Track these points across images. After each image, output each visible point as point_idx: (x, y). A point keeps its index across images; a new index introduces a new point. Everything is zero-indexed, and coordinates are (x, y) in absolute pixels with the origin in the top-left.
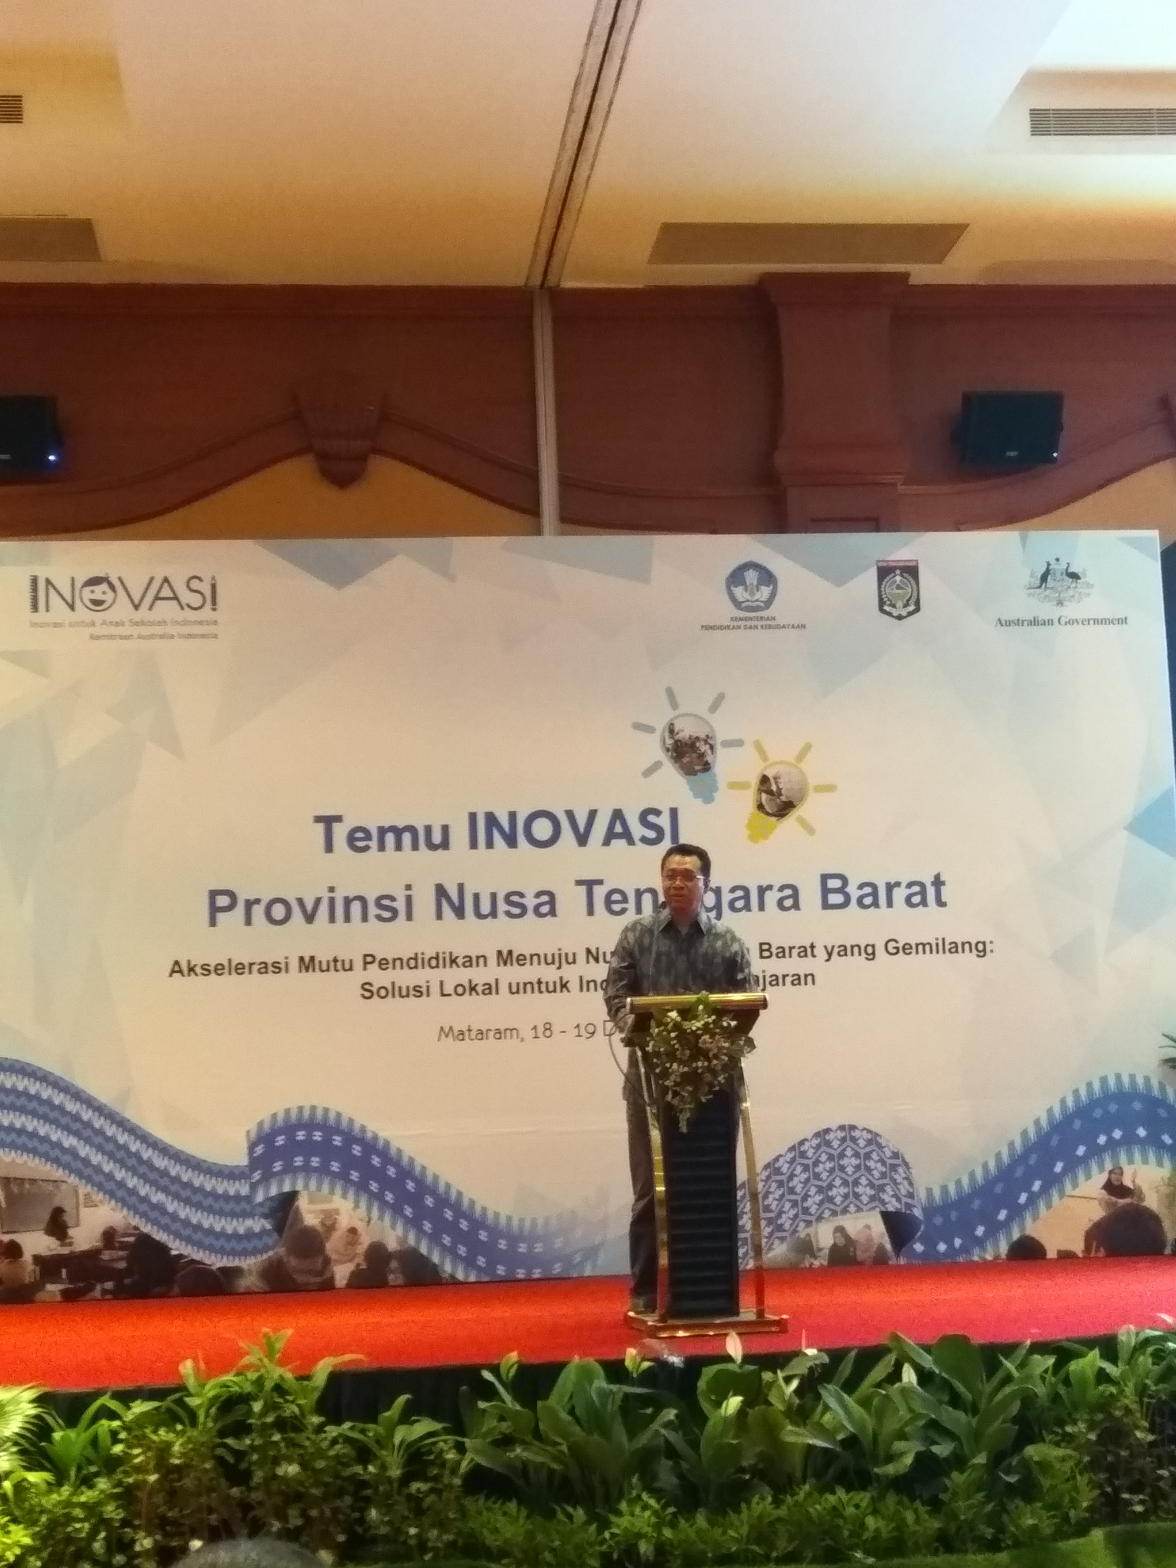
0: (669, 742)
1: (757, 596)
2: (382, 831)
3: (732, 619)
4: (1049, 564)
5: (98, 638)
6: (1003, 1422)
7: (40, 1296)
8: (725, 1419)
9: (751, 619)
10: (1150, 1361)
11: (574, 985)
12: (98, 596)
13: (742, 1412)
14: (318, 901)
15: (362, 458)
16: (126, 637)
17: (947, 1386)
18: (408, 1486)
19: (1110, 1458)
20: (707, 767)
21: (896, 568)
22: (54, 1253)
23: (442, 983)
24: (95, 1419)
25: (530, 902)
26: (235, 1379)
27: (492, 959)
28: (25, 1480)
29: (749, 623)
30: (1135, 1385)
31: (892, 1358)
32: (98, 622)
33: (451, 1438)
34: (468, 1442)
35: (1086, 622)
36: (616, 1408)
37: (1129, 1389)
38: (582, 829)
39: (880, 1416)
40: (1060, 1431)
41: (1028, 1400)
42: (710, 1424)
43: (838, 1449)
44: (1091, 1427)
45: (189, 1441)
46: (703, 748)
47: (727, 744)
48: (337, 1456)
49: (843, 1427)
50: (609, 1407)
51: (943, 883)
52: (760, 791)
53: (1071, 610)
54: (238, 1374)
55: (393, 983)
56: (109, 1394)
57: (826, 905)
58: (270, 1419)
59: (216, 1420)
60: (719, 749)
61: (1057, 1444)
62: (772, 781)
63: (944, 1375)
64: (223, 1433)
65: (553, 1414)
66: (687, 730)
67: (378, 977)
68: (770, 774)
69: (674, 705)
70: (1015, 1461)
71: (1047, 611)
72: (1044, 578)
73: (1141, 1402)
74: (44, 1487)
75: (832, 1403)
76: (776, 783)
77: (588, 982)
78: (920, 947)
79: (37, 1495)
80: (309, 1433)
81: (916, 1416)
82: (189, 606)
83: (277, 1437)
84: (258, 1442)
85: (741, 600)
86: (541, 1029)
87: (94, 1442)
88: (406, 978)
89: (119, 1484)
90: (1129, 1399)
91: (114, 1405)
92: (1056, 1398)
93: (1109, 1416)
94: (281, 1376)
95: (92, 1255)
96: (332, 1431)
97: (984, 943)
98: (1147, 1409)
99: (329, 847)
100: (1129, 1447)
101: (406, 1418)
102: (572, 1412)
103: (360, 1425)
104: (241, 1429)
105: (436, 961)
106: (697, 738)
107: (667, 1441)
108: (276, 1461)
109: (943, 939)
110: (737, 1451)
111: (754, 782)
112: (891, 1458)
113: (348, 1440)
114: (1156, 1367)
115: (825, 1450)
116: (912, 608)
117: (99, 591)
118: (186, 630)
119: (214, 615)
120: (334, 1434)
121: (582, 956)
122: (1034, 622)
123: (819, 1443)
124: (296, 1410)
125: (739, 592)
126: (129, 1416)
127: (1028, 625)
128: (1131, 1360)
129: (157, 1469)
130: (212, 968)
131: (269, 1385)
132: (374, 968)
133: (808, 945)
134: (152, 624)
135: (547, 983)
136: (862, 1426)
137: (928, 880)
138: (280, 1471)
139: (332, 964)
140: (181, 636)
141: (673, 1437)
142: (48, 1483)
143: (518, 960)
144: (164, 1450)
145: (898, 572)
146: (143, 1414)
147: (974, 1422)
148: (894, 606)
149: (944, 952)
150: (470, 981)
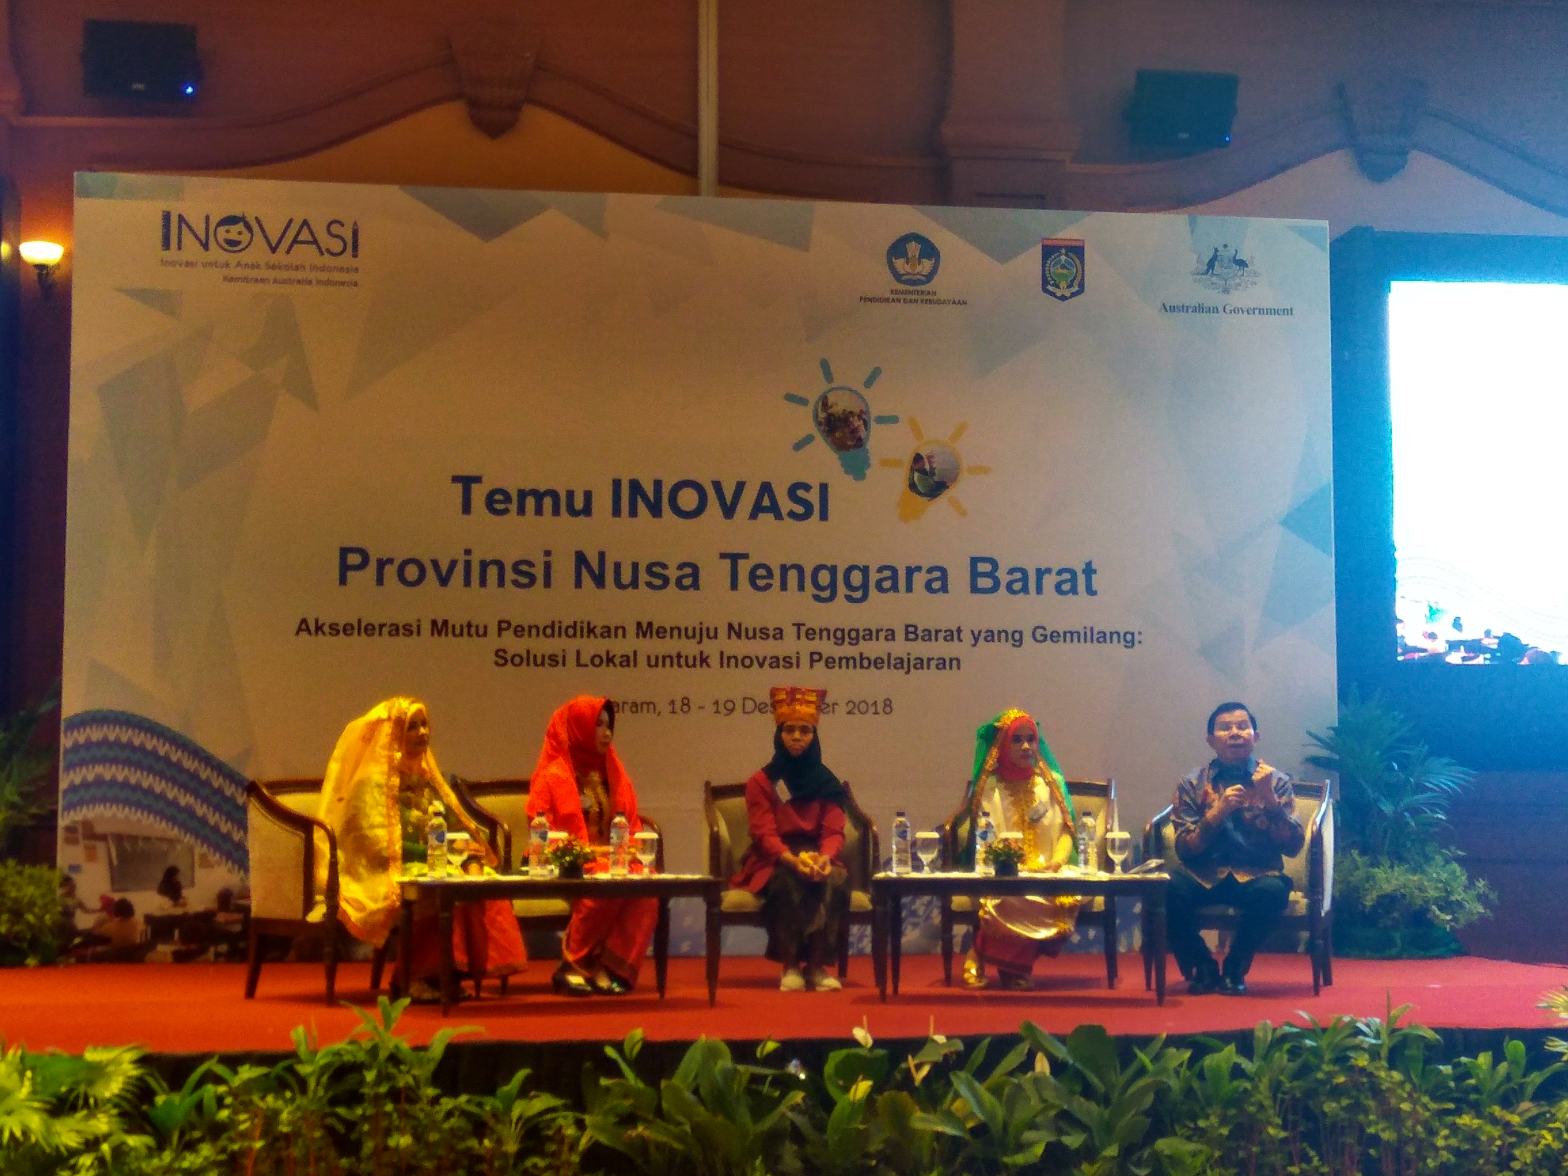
0: (822, 415)
1: (919, 269)
2: (523, 495)
3: (892, 292)
4: (1216, 250)
5: (231, 280)
6: (1137, 1114)
7: (150, 956)
8: (853, 1104)
9: (910, 292)
10: (1286, 1057)
11: (714, 661)
12: (233, 236)
13: (870, 1098)
14: (453, 564)
15: (515, 108)
16: (263, 281)
17: (1079, 1076)
18: (523, 1162)
19: (1241, 1154)
20: (860, 443)
21: (1061, 247)
22: (166, 913)
23: (578, 652)
24: (200, 1084)
25: (673, 573)
26: (349, 1048)
27: (631, 630)
28: (124, 1143)
29: (909, 297)
30: (1270, 1080)
31: (1025, 1047)
32: (233, 263)
33: (571, 1115)
34: (588, 1119)
35: (1250, 311)
36: (742, 1089)
37: (1264, 1085)
38: (729, 499)
39: (1010, 1105)
40: (1192, 1125)
41: (1161, 1092)
42: (837, 1109)
43: (968, 1137)
44: (1224, 1121)
45: (298, 1108)
46: (857, 423)
47: (881, 420)
48: (452, 1129)
49: (972, 1115)
50: (736, 1087)
51: (1095, 572)
52: (912, 470)
53: (1237, 299)
54: (352, 1042)
55: (528, 652)
56: (216, 1058)
57: (975, 589)
58: (383, 1089)
59: (327, 1088)
60: (873, 425)
61: (1189, 1138)
62: (926, 460)
63: (1078, 1065)
64: (334, 1102)
65: (676, 1091)
66: (841, 404)
67: (512, 644)
68: (924, 453)
69: (828, 376)
70: (1146, 1154)
71: (1213, 297)
72: (1211, 264)
73: (1275, 1098)
74: (144, 1151)
75: (963, 1090)
76: (930, 463)
77: (729, 658)
78: (1068, 635)
79: (137, 1158)
80: (423, 1105)
81: (1047, 1105)
82: (328, 251)
83: (389, 1107)
84: (370, 1111)
85: (903, 272)
86: (678, 704)
87: (199, 1107)
88: (542, 646)
89: (223, 1150)
90: (1263, 1094)
91: (221, 1070)
92: (1189, 1092)
93: (1242, 1110)
94: (396, 1047)
95: (206, 917)
96: (447, 1103)
97: (1133, 634)
98: (1280, 1106)
99: (467, 508)
100: (1261, 1143)
101: (524, 1092)
102: (696, 1092)
103: (477, 1099)
104: (354, 1098)
105: (575, 630)
106: (851, 412)
107: (793, 1124)
108: (388, 1133)
109: (1092, 628)
110: (863, 1136)
111: (908, 460)
112: (1021, 1147)
113: (464, 1113)
114: (1291, 1065)
115: (954, 1138)
116: (1076, 288)
117: (235, 231)
118: (324, 276)
119: (355, 262)
120: (450, 1106)
121: (723, 632)
122: (1200, 309)
123: (949, 1130)
124: (411, 1081)
125: (899, 263)
126: (236, 1082)
127: (1192, 312)
128: (1266, 1057)
129: (264, 1135)
130: (341, 628)
131: (383, 1055)
132: (508, 635)
133: (954, 629)
134: (288, 267)
135: (687, 657)
136: (992, 1116)
137: (1079, 568)
138: (392, 1142)
139: (465, 630)
140: (319, 282)
141: (800, 1120)
142: (149, 1148)
143: (658, 633)
144: (272, 1117)
145: (1063, 251)
146: (250, 1080)
147: (1106, 1114)
148: (1057, 286)
149: (1092, 641)
150: (608, 653)
